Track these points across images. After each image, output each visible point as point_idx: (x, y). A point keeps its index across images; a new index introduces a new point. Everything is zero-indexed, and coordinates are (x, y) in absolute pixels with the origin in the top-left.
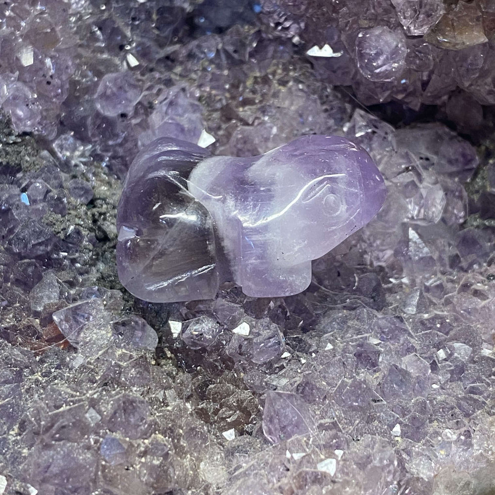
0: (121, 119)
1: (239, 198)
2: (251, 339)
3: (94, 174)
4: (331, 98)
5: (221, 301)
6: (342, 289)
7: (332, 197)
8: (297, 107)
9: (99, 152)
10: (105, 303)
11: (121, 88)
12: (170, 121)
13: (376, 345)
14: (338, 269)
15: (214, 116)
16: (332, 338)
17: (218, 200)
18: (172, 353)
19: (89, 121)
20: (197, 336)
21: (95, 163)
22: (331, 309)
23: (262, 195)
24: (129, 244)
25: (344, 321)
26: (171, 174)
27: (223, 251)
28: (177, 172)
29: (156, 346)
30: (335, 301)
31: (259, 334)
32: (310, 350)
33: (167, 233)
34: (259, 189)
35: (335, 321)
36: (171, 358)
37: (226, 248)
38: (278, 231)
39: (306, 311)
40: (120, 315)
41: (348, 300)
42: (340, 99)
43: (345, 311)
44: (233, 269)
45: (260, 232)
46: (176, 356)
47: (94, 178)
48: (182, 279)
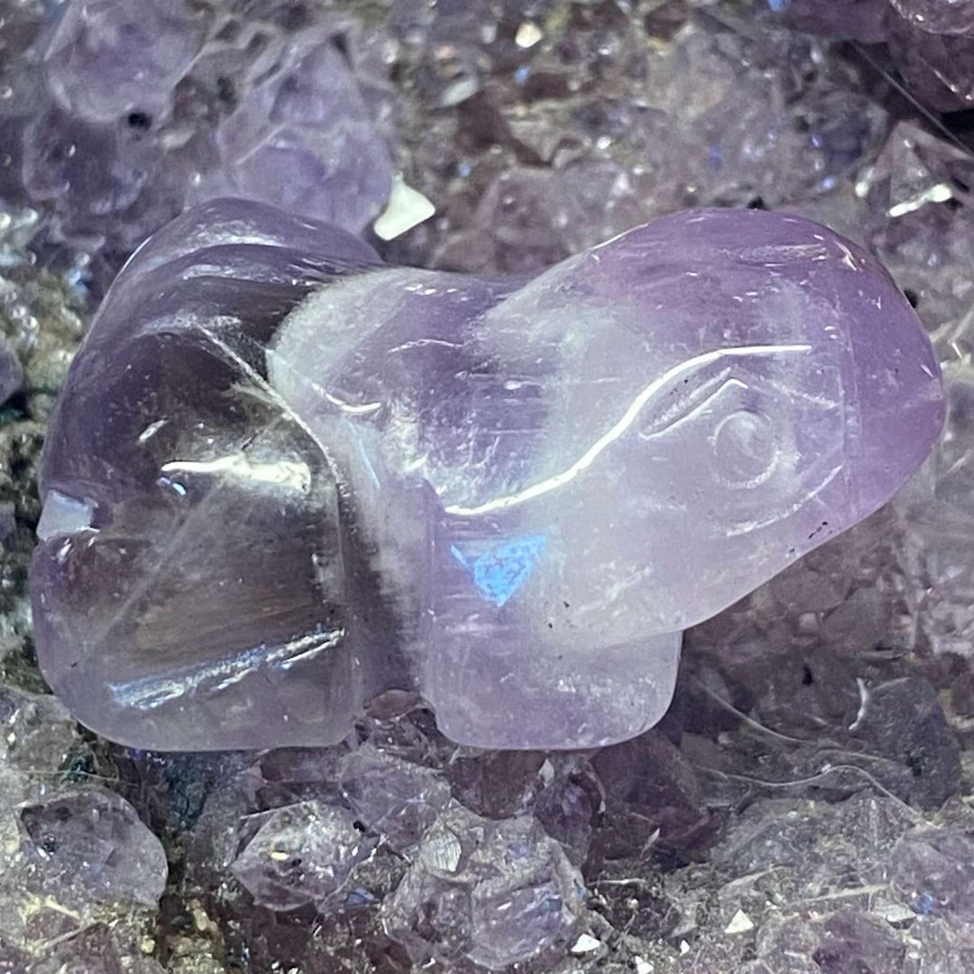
0: (127, 133)
1: (435, 411)
2: (465, 887)
3: (37, 309)
4: (821, 83)
5: (370, 755)
6: (816, 729)
7: (746, 423)
8: (702, 110)
9: (58, 235)
10: (12, 738)
11: (128, 29)
12: (282, 144)
13: (896, 925)
14: (806, 660)
15: (436, 129)
16: (754, 893)
17: (364, 418)
18: (211, 916)
19: (28, 135)
20: (283, 865)
21: (44, 272)
22: (769, 794)
23: (511, 406)
24: (64, 551)
25: (806, 837)
26: (214, 328)
27: (378, 587)
28: (235, 320)
29: (161, 890)
30: (788, 767)
31: (491, 872)
32: (676, 932)
33: (182, 522)
34: (502, 386)
35: (775, 838)
36: (206, 934)
37: (386, 577)
38: (553, 528)
39: (676, 799)
40: (54, 780)
41: (827, 768)
42: (854, 89)
43: (812, 804)
44: (410, 647)
45: (494, 532)
46: (223, 926)
47: (34, 322)
48: (231, 675)
